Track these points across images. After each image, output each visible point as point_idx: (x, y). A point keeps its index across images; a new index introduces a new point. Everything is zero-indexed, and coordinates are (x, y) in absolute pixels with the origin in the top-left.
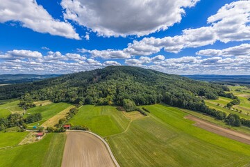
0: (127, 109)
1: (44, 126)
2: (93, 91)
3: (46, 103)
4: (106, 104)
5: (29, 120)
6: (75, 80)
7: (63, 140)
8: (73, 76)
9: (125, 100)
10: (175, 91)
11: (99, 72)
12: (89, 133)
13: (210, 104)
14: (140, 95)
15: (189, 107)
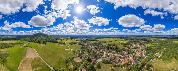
0: (41, 43)
1: (24, 45)
2: (33, 39)
3: (24, 41)
4: (36, 42)
5: (21, 44)
6: (30, 37)
7: (27, 49)
8: (29, 36)
9: (41, 41)
10: (52, 39)
11: (35, 35)
12: (32, 48)
13: (58, 41)
14: (44, 40)
15: (55, 42)
